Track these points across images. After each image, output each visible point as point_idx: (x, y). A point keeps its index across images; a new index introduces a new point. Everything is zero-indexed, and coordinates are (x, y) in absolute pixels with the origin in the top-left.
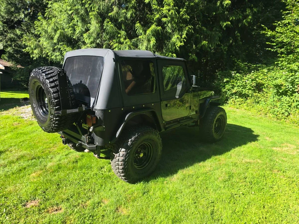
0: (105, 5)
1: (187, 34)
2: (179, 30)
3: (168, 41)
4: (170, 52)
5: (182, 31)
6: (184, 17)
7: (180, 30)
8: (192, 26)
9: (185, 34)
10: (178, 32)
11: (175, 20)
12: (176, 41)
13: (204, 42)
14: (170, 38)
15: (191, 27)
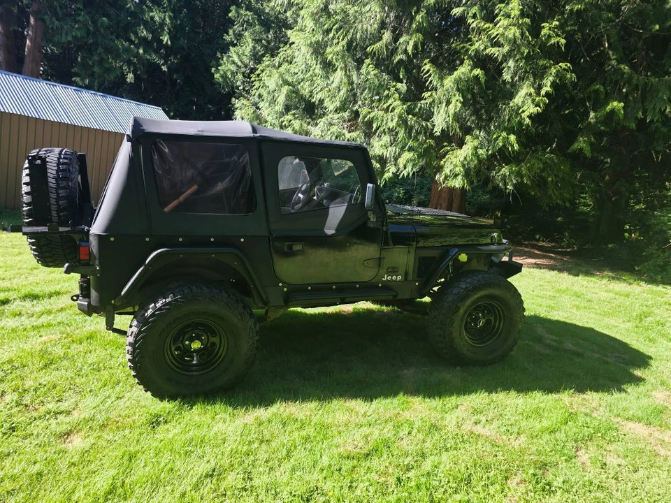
0: (366, 31)
1: (553, 84)
2: (535, 76)
3: (504, 104)
4: (505, 129)
5: (542, 78)
6: (553, 41)
7: (539, 74)
8: (569, 65)
9: (549, 84)
10: (532, 79)
11: (522, 51)
12: (523, 102)
13: (616, 105)
14: (511, 96)
15: (566, 65)
